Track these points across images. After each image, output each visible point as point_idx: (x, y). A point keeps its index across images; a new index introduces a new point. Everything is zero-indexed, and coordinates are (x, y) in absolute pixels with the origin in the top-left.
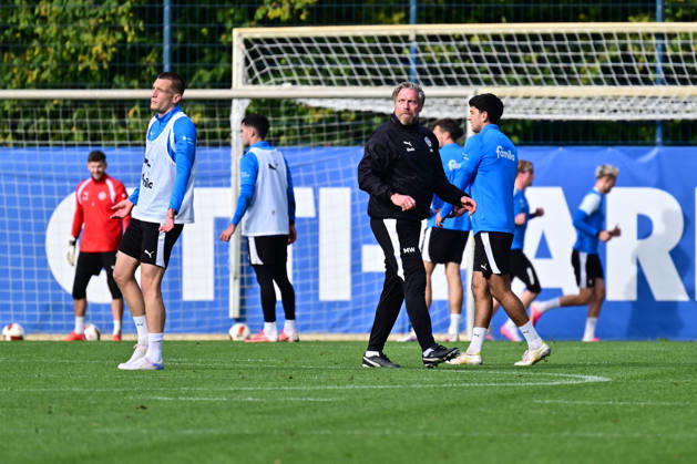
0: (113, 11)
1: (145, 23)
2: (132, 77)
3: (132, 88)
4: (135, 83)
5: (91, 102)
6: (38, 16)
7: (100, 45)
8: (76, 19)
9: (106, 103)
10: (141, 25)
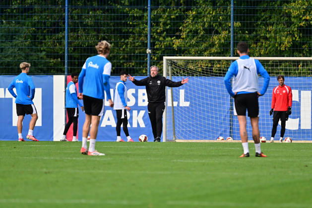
0: (293, 29)
1: (302, 34)
2: (300, 53)
3: (300, 56)
4: (302, 55)
5: (286, 61)
6: (268, 31)
7: (287, 42)
8: (280, 31)
9: (294, 61)
10: (301, 35)
